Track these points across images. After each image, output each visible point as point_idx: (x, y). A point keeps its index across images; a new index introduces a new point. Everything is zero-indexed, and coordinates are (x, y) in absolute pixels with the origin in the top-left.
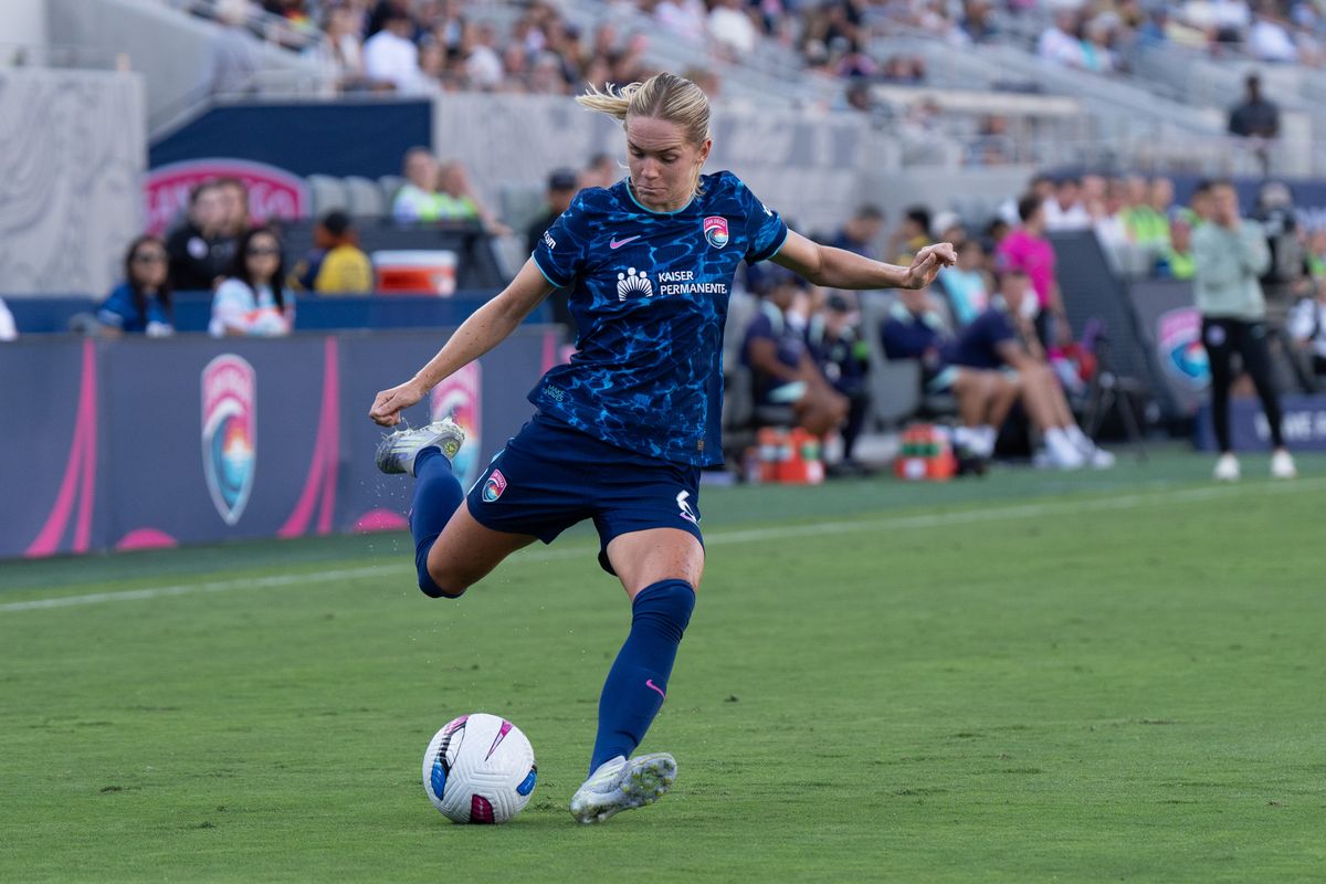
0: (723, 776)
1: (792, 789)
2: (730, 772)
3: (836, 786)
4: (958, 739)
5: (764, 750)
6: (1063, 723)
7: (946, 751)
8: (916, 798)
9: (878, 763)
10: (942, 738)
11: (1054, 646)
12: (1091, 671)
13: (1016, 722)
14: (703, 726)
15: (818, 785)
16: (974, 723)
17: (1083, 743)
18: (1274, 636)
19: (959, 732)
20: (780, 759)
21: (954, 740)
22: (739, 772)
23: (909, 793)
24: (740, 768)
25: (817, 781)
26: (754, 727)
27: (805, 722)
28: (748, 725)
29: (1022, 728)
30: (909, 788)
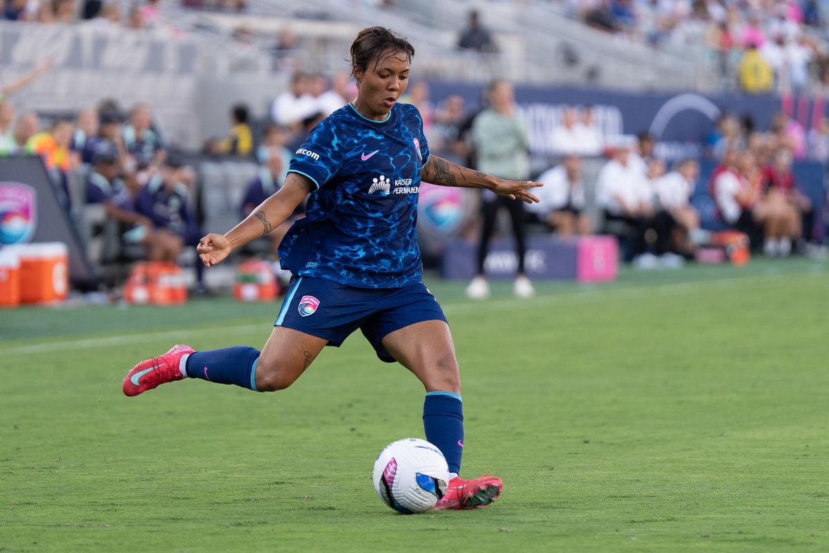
0: (104, 514)
1: (154, 522)
2: (108, 510)
3: (187, 520)
4: (276, 486)
5: (133, 494)
6: (351, 473)
7: (266, 495)
8: (245, 528)
9: (218, 503)
10: (263, 485)
11: (343, 419)
12: (369, 437)
13: (317, 473)
14: (88, 478)
15: (174, 519)
16: (285, 474)
17: (364, 488)
18: (500, 411)
19: (276, 481)
20: (146, 501)
21: (271, 486)
22: (116, 511)
23: (240, 524)
24: (115, 508)
25: (173, 516)
26: (125, 478)
27: (162, 474)
28: (121, 477)
29: (320, 477)
30: (239, 521)
